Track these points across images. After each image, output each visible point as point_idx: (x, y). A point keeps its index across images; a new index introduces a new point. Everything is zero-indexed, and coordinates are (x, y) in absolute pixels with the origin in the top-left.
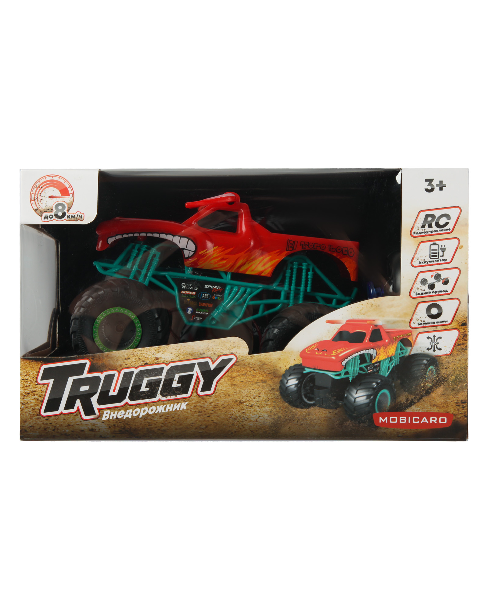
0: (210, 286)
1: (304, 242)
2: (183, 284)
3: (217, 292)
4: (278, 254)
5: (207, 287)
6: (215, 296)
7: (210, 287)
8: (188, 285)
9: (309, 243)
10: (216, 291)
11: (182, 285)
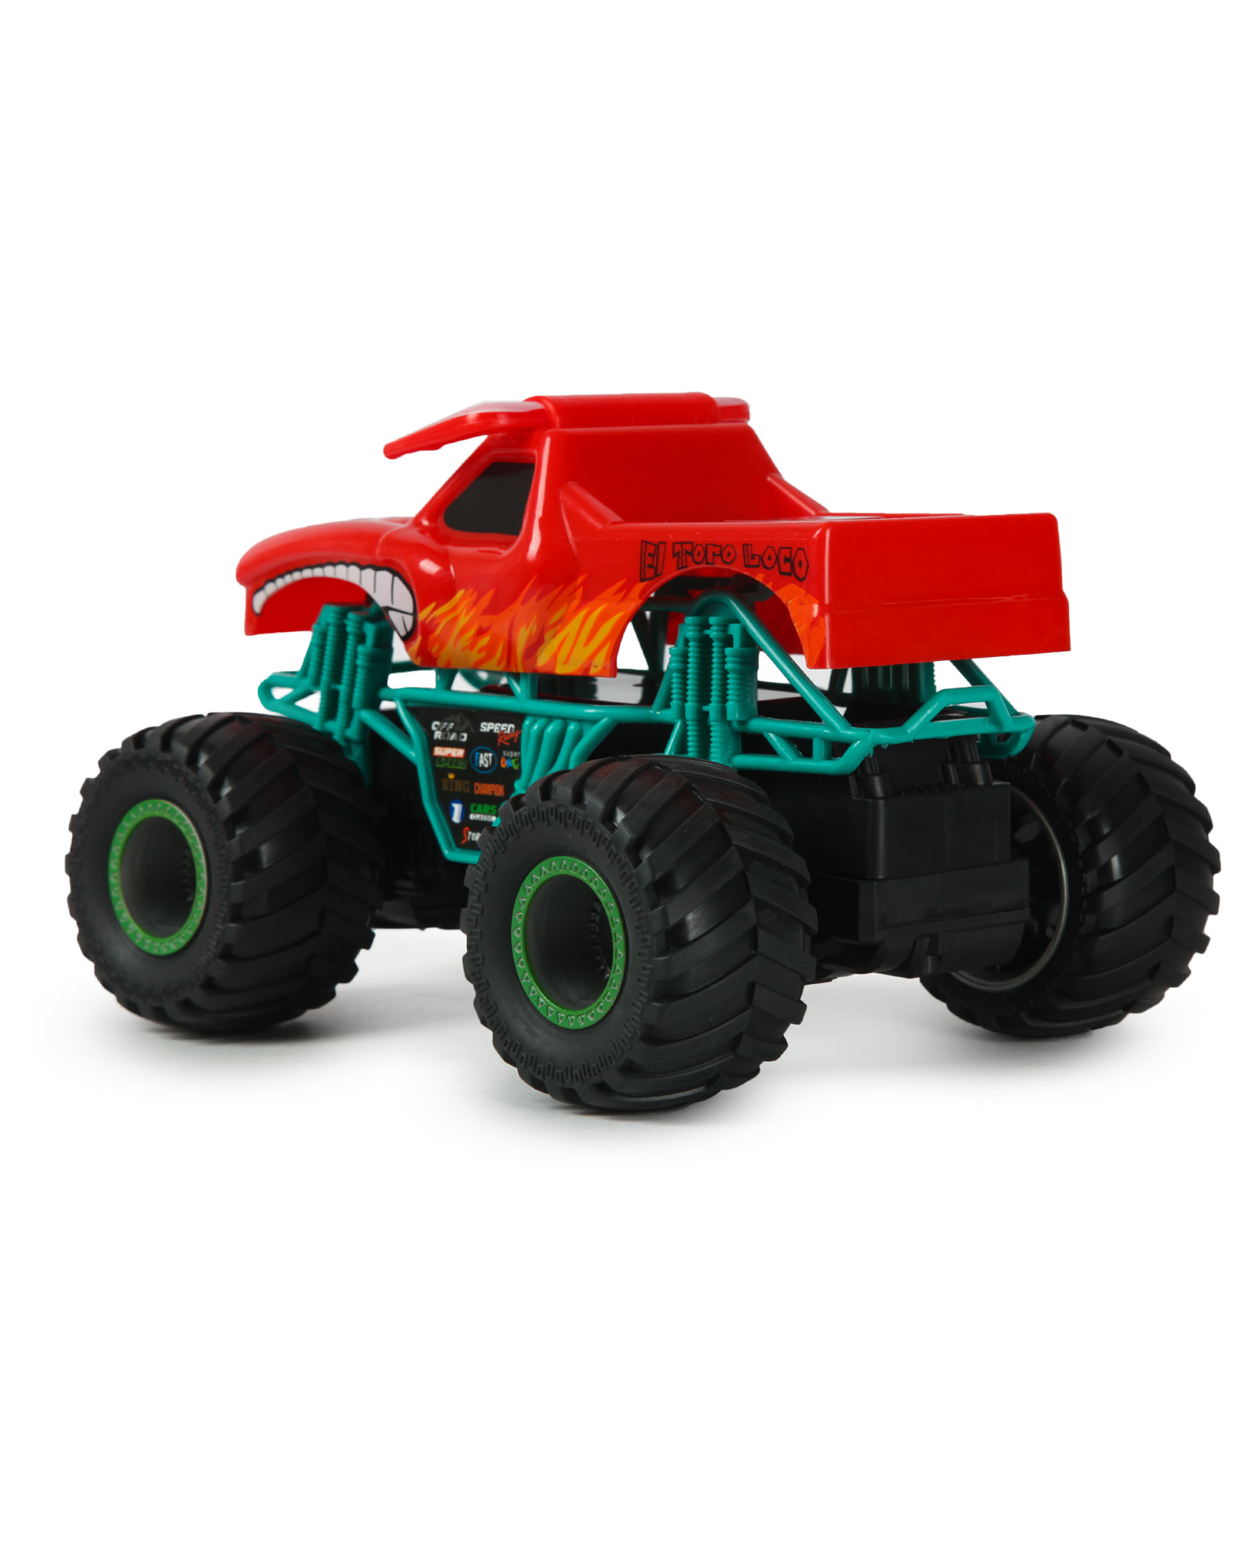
0: (492, 724)
1: (682, 543)
2: (436, 726)
3: (508, 744)
4: (622, 594)
5: (486, 726)
6: (507, 758)
7: (492, 728)
8: (447, 726)
9: (692, 543)
10: (506, 741)
11: (434, 728)
